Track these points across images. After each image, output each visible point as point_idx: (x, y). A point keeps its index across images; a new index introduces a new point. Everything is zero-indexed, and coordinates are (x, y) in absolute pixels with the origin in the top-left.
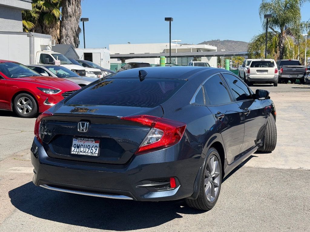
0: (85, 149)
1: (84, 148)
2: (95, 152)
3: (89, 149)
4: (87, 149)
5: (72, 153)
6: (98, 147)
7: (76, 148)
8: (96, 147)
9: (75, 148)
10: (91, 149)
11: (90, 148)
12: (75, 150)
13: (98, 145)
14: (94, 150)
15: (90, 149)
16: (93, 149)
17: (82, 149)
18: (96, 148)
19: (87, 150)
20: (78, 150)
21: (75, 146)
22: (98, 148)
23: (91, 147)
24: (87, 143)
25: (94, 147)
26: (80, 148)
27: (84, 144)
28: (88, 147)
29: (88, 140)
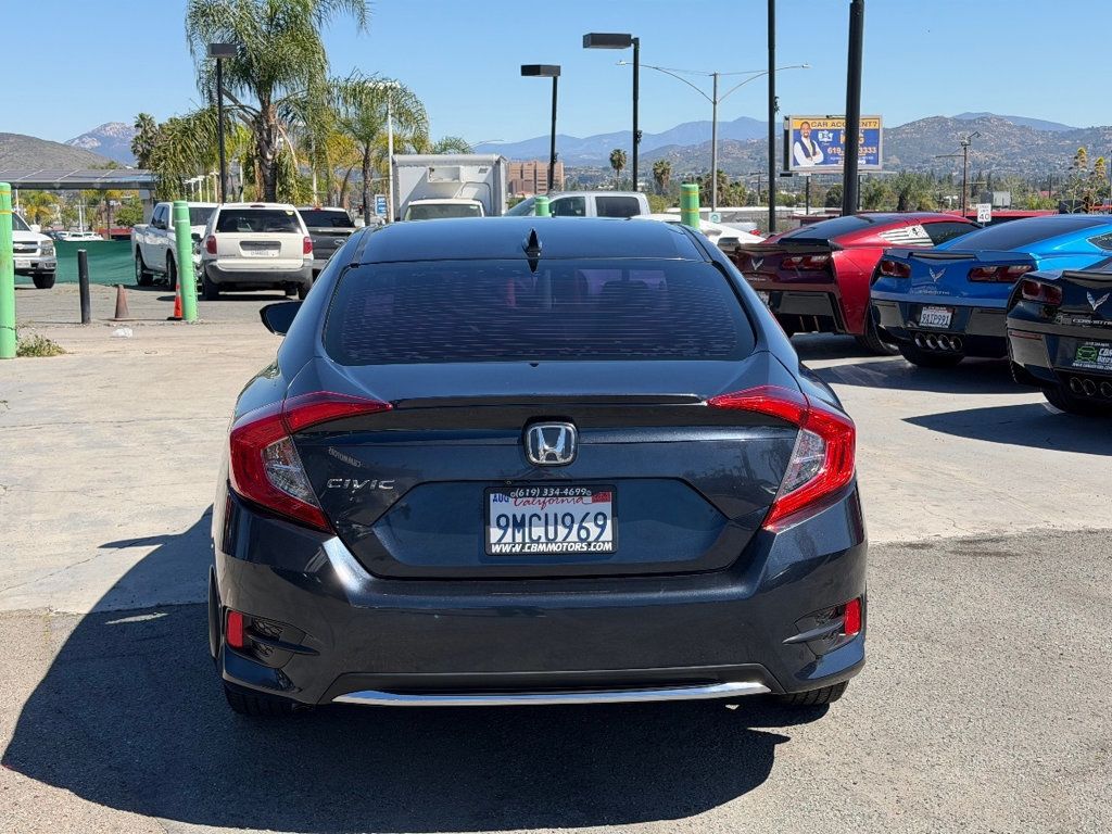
0: (551, 529)
1: (547, 524)
2: (599, 536)
3: (570, 528)
4: (560, 528)
5: (496, 549)
6: (609, 514)
7: (510, 530)
8: (600, 517)
9: (505, 529)
10: (581, 527)
11: (573, 522)
12: (508, 538)
13: (606, 507)
14: (595, 531)
15: (576, 527)
16: (589, 525)
17: (538, 531)
18: (600, 523)
19: (562, 531)
20: (519, 537)
21: (503, 521)
22: (609, 522)
23: (578, 519)
24: (557, 507)
25: (591, 516)
26: (527, 530)
27: (545, 510)
28: (567, 520)
29: (563, 495)
